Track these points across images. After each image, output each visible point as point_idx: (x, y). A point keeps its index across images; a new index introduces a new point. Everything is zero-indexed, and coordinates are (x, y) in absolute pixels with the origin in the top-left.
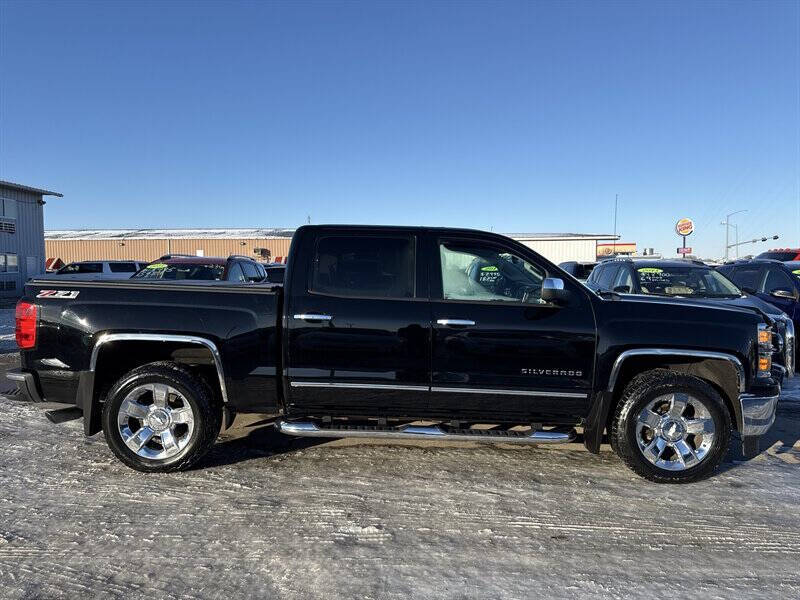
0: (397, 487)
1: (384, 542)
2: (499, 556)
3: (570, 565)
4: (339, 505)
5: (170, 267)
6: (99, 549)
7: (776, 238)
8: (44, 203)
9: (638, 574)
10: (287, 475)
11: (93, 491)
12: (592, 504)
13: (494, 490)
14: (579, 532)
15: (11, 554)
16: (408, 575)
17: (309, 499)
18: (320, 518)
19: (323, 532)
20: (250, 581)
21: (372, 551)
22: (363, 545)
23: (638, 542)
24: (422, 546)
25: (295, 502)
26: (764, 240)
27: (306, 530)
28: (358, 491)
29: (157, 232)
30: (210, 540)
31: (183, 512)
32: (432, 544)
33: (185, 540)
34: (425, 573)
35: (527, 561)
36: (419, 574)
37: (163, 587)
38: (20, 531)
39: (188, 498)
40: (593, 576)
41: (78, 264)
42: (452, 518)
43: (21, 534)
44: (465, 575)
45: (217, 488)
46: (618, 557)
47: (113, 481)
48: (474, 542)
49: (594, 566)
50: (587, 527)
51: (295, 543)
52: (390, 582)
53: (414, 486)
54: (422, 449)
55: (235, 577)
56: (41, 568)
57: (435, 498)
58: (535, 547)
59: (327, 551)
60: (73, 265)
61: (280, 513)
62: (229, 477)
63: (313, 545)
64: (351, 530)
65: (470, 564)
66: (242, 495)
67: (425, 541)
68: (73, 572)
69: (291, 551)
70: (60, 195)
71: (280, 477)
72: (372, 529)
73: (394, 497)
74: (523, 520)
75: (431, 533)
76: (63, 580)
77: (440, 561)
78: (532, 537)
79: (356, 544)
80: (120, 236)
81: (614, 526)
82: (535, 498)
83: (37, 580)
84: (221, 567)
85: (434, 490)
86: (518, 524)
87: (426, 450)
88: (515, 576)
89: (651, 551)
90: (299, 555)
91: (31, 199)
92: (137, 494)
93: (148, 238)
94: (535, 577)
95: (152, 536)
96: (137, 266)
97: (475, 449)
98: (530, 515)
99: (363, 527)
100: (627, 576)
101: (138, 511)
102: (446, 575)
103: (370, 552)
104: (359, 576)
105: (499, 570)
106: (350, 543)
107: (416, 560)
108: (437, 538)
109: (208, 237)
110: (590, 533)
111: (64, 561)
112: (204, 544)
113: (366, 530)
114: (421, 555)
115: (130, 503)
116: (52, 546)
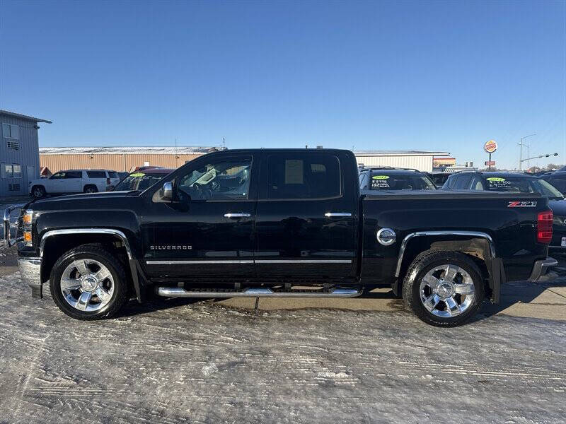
0: (348, 341)
1: (356, 385)
2: (446, 397)
3: (501, 404)
4: (311, 355)
5: (147, 176)
6: (145, 389)
7: (556, 155)
8: (39, 128)
9: (554, 411)
10: (264, 331)
11: (126, 343)
12: (497, 355)
13: (422, 344)
14: (497, 377)
15: (82, 393)
16: (383, 412)
17: (288, 351)
18: (301, 365)
19: (307, 377)
20: (266, 415)
21: (349, 392)
22: (341, 387)
23: (544, 385)
24: (385, 388)
25: (277, 352)
26: (547, 156)
27: (294, 375)
28: (321, 344)
29: (115, 149)
30: (226, 383)
31: (198, 360)
32: (392, 386)
33: (207, 382)
34: (396, 410)
35: (468, 400)
36: (391, 411)
37: (204, 420)
38: (82, 375)
39: (197, 349)
40: (522, 412)
41: (65, 172)
42: (399, 366)
43: (84, 377)
44: (426, 412)
45: (217, 341)
46: (534, 398)
47: (137, 335)
48: (423, 385)
49: (519, 405)
50: (501, 373)
51: (289, 385)
52: (372, 417)
53: (360, 340)
54: (354, 311)
55: (254, 413)
56: (108, 405)
57: (379, 350)
58: (470, 390)
59: (315, 391)
60: (61, 173)
61: (270, 361)
62: (221, 332)
63: (303, 387)
64: (327, 375)
65: (426, 403)
66: (237, 347)
67: (386, 385)
68: (132, 408)
69: (289, 392)
70: (50, 122)
71: (259, 333)
72: (342, 375)
73: (349, 349)
74: (452, 368)
75: (387, 378)
76: (127, 414)
77: (403, 400)
78: (464, 381)
79: (335, 386)
80: (89, 152)
81: (521, 372)
82: (453, 351)
83: (108, 414)
84: (241, 404)
85: (376, 344)
86: (450, 371)
87: (358, 312)
88: (464, 413)
89: (557, 392)
90: (296, 395)
91: (29, 124)
92: (159, 346)
93: (109, 153)
94: (479, 413)
95: (182, 379)
96: (107, 174)
97: (393, 312)
98: (455, 364)
99: (336, 373)
100: (547, 413)
101: (164, 359)
102: (412, 412)
103: (348, 393)
104: (347, 412)
105: (450, 407)
106: (329, 385)
107: (385, 400)
108: (393, 382)
109: (153, 152)
110: (505, 378)
111: (123, 399)
112: (221, 386)
113: (338, 375)
114: (388, 396)
115: (155, 353)
116: (110, 386)
